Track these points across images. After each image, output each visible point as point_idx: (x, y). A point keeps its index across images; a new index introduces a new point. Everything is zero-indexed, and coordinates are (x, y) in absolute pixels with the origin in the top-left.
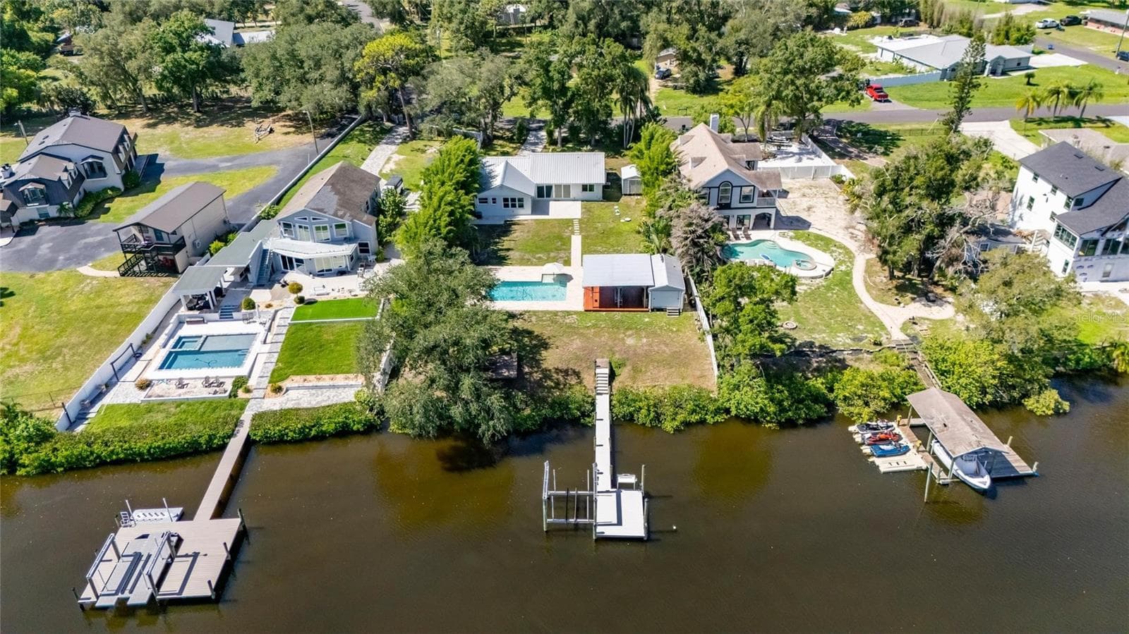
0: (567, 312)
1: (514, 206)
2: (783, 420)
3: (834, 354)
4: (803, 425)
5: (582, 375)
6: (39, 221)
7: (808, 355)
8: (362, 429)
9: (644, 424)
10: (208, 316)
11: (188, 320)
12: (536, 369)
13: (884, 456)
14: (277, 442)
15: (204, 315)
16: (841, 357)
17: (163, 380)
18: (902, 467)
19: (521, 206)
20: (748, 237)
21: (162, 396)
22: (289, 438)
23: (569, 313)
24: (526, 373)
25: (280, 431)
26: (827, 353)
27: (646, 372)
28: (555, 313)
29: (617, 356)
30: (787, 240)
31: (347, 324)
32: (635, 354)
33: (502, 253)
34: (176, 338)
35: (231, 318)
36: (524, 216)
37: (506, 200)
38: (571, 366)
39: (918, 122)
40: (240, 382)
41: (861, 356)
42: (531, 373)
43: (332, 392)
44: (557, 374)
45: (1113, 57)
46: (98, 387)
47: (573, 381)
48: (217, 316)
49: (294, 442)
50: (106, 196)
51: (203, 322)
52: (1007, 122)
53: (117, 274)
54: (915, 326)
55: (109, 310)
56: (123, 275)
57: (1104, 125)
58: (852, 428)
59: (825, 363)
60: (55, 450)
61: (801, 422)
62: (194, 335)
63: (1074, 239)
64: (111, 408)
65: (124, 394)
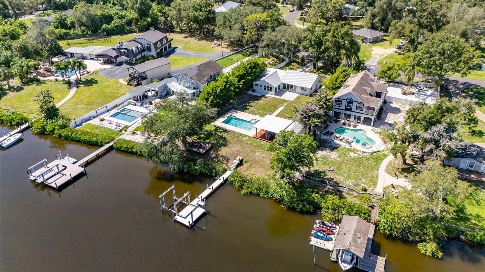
0: (246, 135)
1: (268, 90)
2: (291, 206)
3: (339, 188)
5: (230, 161)
6: (124, 62)
7: (327, 184)
9: (236, 187)
10: (137, 104)
11: (131, 103)
12: (215, 153)
13: (318, 238)
14: (119, 150)
16: (341, 190)
17: (108, 120)
18: (322, 246)
19: (271, 90)
20: (355, 126)
21: (103, 125)
23: (246, 136)
24: (211, 154)
25: (120, 146)
26: (336, 186)
27: (254, 167)
28: (241, 135)
29: (247, 158)
30: (373, 133)
32: (255, 159)
33: (247, 107)
34: (124, 108)
35: (142, 106)
36: (271, 95)
37: (265, 87)
38: (228, 156)
40: (127, 127)
41: (352, 193)
42: (213, 154)
44: (221, 157)
46: (90, 117)
47: (225, 162)
48: (139, 104)
49: (123, 151)
50: (148, 58)
51: (135, 105)
53: (126, 83)
54: (393, 189)
56: (128, 84)
58: (317, 221)
59: (332, 190)
60: (64, 132)
64: (90, 124)
65: (96, 122)
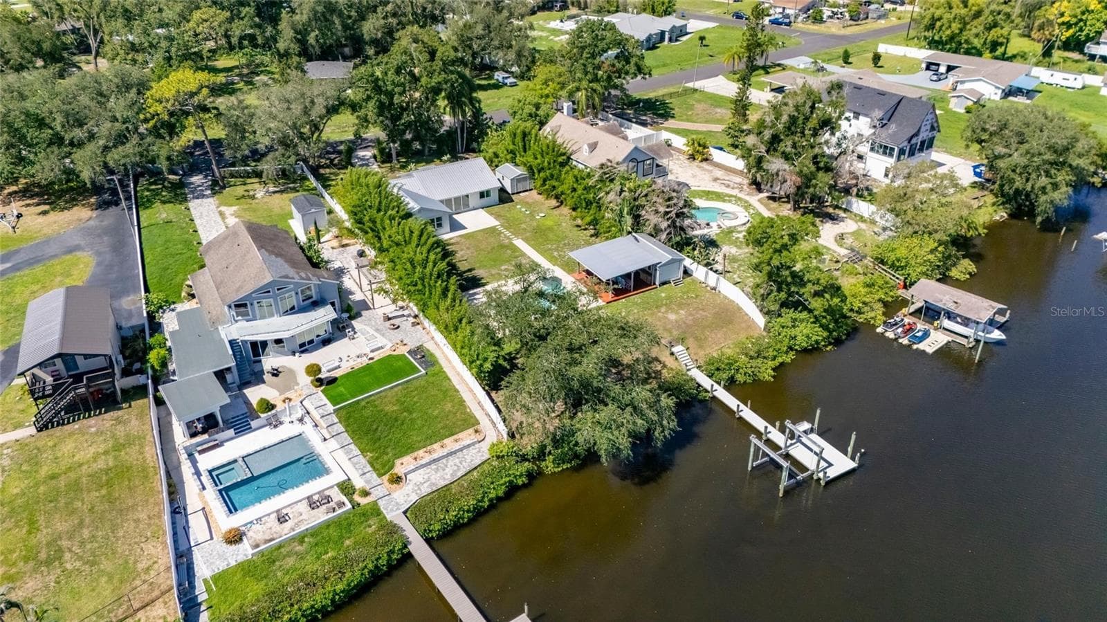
4: (846, 339)
5: (660, 359)
8: (526, 482)
9: (745, 382)
10: (221, 436)
11: (199, 448)
13: (921, 341)
15: (216, 436)
17: (251, 522)
18: (939, 345)
19: (440, 225)
21: (270, 540)
22: (466, 520)
27: (706, 338)
31: (396, 389)
32: (688, 326)
34: (206, 473)
35: (249, 429)
39: (664, 87)
40: (347, 489)
43: (453, 461)
45: (730, 17)
46: (177, 563)
47: (658, 366)
48: (231, 432)
51: (221, 444)
52: (720, 76)
53: (33, 430)
54: (844, 241)
55: (72, 475)
56: (40, 430)
57: (781, 68)
58: (879, 330)
61: (844, 337)
62: (224, 461)
63: (892, 149)
64: (220, 578)
65: (217, 556)
